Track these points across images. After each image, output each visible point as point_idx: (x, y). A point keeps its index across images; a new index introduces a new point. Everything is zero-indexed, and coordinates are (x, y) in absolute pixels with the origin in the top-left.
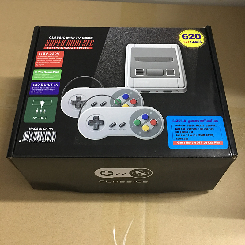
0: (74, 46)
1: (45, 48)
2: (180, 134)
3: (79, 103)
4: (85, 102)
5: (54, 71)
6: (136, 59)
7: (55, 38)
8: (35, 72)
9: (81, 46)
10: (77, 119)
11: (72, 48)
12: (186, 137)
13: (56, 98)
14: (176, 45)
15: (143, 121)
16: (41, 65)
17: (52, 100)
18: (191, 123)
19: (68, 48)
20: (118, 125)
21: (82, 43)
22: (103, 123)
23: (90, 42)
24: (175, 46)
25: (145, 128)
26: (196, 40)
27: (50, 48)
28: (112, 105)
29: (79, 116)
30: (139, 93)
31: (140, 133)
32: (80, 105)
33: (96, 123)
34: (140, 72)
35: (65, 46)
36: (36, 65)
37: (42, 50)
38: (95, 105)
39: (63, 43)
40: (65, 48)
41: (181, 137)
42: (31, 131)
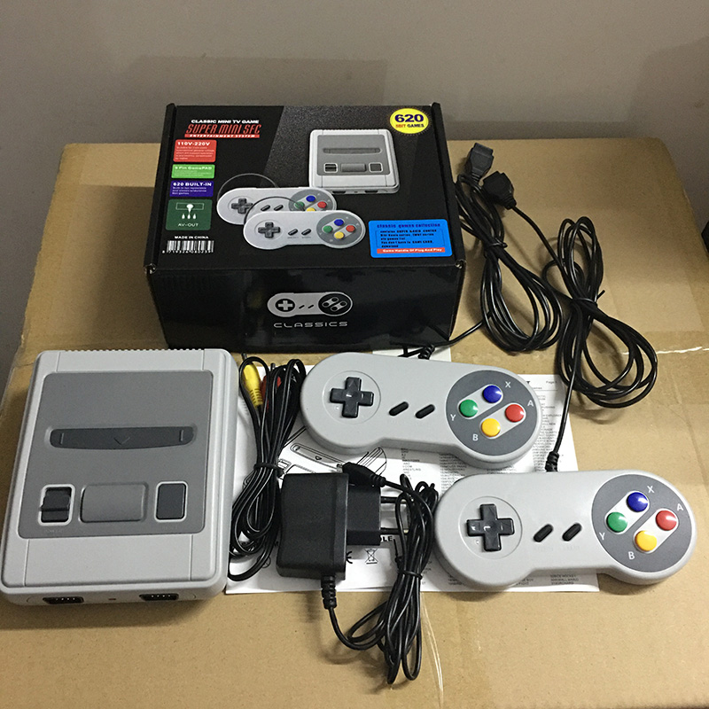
0: (230, 133)
1: (186, 136)
2: (387, 241)
3: (243, 207)
4: (252, 206)
5: (203, 167)
6: (325, 150)
7: (201, 121)
8: (175, 167)
9: (241, 133)
10: (243, 226)
11: (229, 136)
12: (395, 244)
13: (211, 202)
14: (385, 130)
15: (335, 227)
16: (183, 159)
17: (204, 205)
18: (402, 229)
19: (221, 136)
20: (300, 231)
21: (243, 129)
22: (279, 230)
23: (254, 127)
24: (384, 132)
25: (338, 235)
26: (416, 123)
27: (195, 136)
28: (291, 208)
29: (245, 222)
30: (330, 195)
31: (331, 240)
32: (246, 209)
33: (269, 230)
34: (331, 168)
35: (217, 133)
36: (176, 159)
37: (183, 138)
38: (267, 208)
39: (214, 128)
40: (217, 136)
41: (388, 245)
42: (177, 240)
